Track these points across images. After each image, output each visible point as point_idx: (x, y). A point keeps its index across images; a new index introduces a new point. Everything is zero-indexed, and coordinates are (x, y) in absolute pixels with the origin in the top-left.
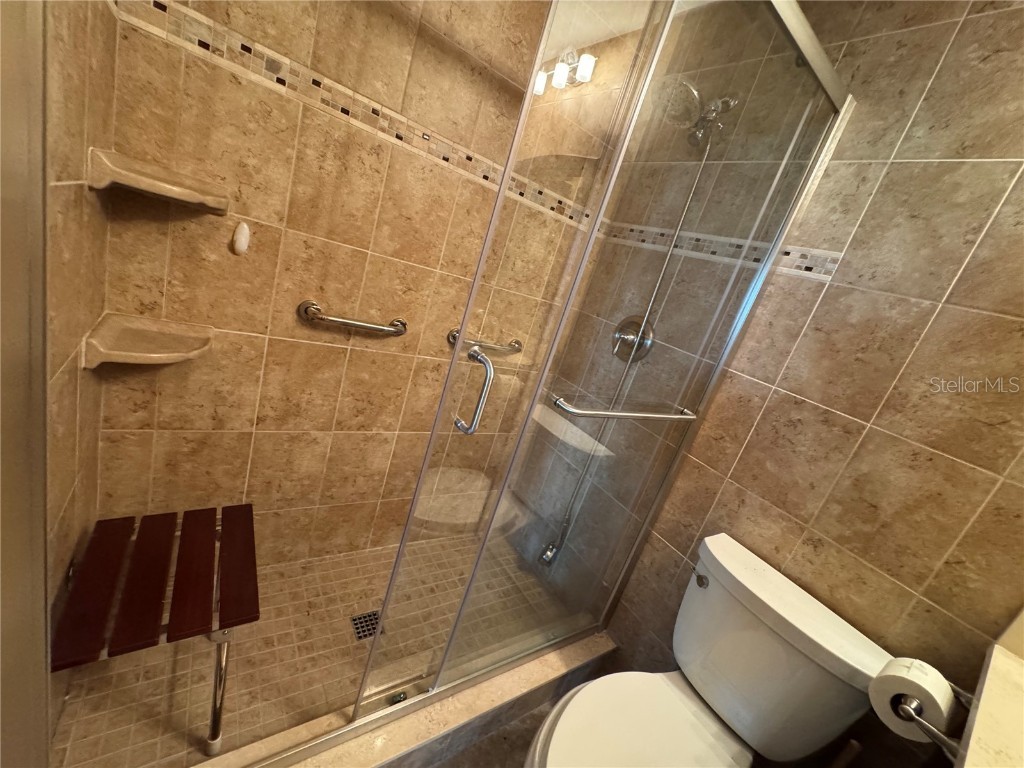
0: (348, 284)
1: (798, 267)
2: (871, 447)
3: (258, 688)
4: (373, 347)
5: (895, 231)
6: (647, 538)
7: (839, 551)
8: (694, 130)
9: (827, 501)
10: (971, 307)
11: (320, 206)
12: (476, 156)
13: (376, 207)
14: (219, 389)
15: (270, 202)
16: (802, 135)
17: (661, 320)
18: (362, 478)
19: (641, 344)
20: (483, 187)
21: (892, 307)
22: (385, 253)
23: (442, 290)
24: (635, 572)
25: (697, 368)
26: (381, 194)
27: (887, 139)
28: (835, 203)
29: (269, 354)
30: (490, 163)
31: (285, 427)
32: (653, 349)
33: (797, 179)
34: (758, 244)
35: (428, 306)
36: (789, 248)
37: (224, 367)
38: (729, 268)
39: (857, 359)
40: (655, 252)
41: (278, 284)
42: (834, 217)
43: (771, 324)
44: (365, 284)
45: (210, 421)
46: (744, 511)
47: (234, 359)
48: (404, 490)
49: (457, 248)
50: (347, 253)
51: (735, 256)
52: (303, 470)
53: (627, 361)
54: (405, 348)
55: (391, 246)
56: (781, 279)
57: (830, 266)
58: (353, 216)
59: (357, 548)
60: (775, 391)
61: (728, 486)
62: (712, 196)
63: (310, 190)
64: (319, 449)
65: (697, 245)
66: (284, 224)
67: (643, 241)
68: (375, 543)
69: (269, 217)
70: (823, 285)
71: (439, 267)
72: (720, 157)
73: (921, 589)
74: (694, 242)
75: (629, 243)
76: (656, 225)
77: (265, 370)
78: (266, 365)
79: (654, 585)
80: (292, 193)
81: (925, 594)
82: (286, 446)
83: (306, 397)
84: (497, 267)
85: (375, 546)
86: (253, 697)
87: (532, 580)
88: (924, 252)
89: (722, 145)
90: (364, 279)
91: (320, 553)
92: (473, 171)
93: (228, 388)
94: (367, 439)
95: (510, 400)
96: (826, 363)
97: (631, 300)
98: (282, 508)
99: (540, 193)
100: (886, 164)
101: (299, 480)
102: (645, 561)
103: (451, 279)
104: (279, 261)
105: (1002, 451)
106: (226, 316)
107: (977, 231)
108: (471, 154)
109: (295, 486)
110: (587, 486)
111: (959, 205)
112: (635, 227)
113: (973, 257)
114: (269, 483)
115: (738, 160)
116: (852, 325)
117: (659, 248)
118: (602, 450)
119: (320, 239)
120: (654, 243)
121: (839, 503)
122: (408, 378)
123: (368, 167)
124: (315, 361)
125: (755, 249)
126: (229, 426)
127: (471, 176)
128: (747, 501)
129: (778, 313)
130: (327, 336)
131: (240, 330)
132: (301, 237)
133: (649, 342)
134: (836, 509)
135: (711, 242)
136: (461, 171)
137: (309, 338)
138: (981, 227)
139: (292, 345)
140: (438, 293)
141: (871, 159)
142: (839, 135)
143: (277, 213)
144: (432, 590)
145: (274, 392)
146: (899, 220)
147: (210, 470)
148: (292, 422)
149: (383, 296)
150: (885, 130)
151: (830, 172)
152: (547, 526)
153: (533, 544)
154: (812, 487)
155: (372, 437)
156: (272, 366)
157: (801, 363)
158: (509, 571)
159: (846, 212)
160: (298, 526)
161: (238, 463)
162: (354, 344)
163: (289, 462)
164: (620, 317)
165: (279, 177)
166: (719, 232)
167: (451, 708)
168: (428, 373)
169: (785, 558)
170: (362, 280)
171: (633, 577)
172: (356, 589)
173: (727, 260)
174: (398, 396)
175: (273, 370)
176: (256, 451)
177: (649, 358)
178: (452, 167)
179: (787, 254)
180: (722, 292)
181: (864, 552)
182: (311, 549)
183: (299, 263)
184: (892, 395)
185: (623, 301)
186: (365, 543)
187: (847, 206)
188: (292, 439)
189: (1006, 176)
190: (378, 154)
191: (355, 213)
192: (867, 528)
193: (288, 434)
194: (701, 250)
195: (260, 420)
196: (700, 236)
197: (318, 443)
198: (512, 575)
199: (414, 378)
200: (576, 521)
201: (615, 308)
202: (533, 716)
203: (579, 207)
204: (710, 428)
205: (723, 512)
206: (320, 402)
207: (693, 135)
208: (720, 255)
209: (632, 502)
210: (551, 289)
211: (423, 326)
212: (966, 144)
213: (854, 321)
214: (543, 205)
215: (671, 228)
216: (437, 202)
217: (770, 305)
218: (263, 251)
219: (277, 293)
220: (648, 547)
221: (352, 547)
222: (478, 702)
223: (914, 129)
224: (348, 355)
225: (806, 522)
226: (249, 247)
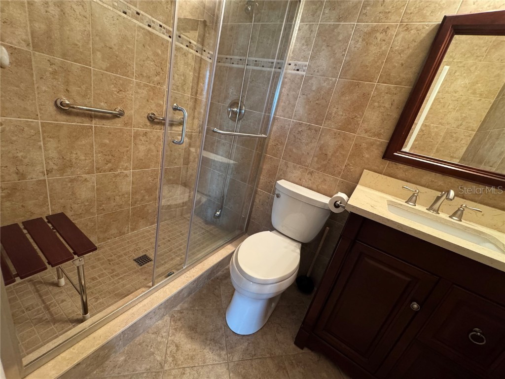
0: (84, 87)
1: (294, 70)
2: (323, 134)
3: (97, 295)
4: (107, 125)
5: (323, 52)
6: (256, 192)
7: (318, 173)
8: (247, 5)
9: (313, 158)
10: (345, 79)
11: (53, 37)
12: (141, 12)
13: (90, 40)
14: (15, 155)
15: (17, 33)
16: (289, 11)
17: (247, 100)
18: (118, 197)
19: (240, 113)
20: (149, 31)
21: (325, 81)
22: (101, 69)
23: (139, 90)
24: (254, 206)
25: (264, 118)
26: (91, 32)
27: (317, 14)
28: (303, 42)
29: (44, 132)
30: (150, 17)
31: (64, 174)
32: (246, 114)
33: (290, 31)
34: (279, 61)
35: (133, 100)
36: (290, 62)
37: (15, 141)
38: (270, 73)
39: (316, 103)
40: (238, 69)
41: (38, 88)
42: (304, 47)
43: (288, 94)
44: (94, 88)
45: (14, 175)
46: (288, 170)
47: (21, 136)
48: (142, 200)
49: (142, 67)
50: (78, 68)
51: (271, 67)
52: (83, 197)
53: (235, 121)
54: (126, 124)
55: (105, 65)
56: (289, 76)
57: (304, 68)
58: (76, 45)
59: (124, 233)
60: (293, 121)
61: (282, 162)
62: (259, 40)
63: (43, 27)
64: (89, 185)
65: (256, 63)
66: (31, 48)
67: (233, 63)
68: (133, 230)
69: (19, 43)
70: (303, 76)
71: (134, 78)
72: (259, 21)
73: (340, 177)
74: (254, 62)
75: (227, 65)
76: (237, 55)
77: (43, 141)
78: (44, 139)
79: (262, 209)
80: (31, 27)
81: (341, 178)
82: (69, 185)
83: (74, 156)
84: (165, 78)
85: (133, 231)
86: (97, 299)
87: (213, 227)
88: (332, 60)
89: (259, 15)
90: (92, 85)
91: (104, 239)
92: (142, 21)
93: (22, 154)
94: (116, 176)
95: (185, 149)
96: (307, 107)
97: (232, 93)
98: (76, 219)
99: (180, 37)
100: (318, 24)
101: (82, 203)
102: (257, 201)
103: (142, 85)
104: (34, 73)
105: (355, 126)
106: (6, 109)
107: (345, 50)
108: (139, 11)
109: (81, 206)
110: (228, 180)
111: (340, 41)
112: (228, 57)
113: (345, 60)
114: (64, 207)
115: (267, 22)
116: (314, 91)
117: (240, 66)
118: (232, 162)
119: (58, 59)
120: (238, 64)
121: (316, 157)
122: (131, 141)
123: (78, 13)
124: (74, 134)
125: (278, 63)
126: (29, 177)
127: (141, 24)
128: (289, 166)
129: (289, 90)
130: (77, 119)
131: (19, 118)
132: (45, 57)
133: (243, 111)
134: (316, 159)
135: (261, 62)
136: (135, 21)
137: (67, 121)
138: (346, 48)
139: (57, 125)
140: (137, 93)
141: (313, 22)
142: (302, 11)
143: (25, 41)
144: (169, 241)
145: (53, 154)
146: (323, 48)
147: (24, 205)
148: (69, 171)
149: (106, 95)
150: (316, 10)
151: (301, 28)
152: (214, 203)
153: (210, 213)
154: (308, 154)
155: (118, 175)
156: (47, 139)
157: (300, 108)
158: (201, 226)
159: (307, 45)
160: (88, 228)
161: (41, 198)
162: (95, 123)
163: (73, 193)
164: (229, 101)
165: (19, 15)
166: (263, 57)
167: (194, 271)
168: (141, 138)
169: (303, 181)
170: (91, 86)
171: (253, 209)
172: (131, 249)
173: (269, 69)
174: (127, 151)
175: (49, 141)
176: (51, 190)
177: (244, 118)
178: (129, 18)
179: (290, 64)
180: (269, 84)
181: (324, 171)
182: (99, 239)
183: (48, 74)
184: (327, 114)
185: (229, 94)
186: (128, 230)
187: (308, 42)
188: (72, 181)
189: (351, 29)
190: (83, 6)
191: (78, 43)
192: (325, 162)
193: (69, 178)
194: (258, 66)
195: (49, 172)
196: (257, 59)
197: (88, 181)
198: (203, 227)
199: (134, 141)
200: (227, 196)
201: (226, 97)
202: (226, 269)
203: (200, 46)
204: (272, 141)
205: (281, 173)
206: (84, 158)
207: (247, 9)
208: (266, 67)
209: (248, 180)
210: (194, 90)
211: (133, 112)
212: (340, 16)
213: (314, 89)
214: (182, 44)
215: (244, 56)
216: (125, 38)
217: (287, 87)
218: (21, 66)
219: (38, 93)
220: (257, 196)
221: (121, 233)
222: (204, 267)
223: (325, 10)
224: (93, 129)
225: (308, 167)
226: (10, 63)
